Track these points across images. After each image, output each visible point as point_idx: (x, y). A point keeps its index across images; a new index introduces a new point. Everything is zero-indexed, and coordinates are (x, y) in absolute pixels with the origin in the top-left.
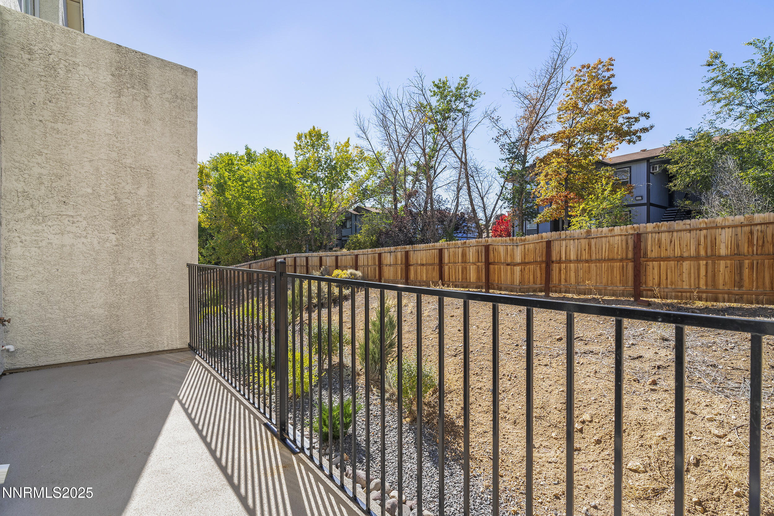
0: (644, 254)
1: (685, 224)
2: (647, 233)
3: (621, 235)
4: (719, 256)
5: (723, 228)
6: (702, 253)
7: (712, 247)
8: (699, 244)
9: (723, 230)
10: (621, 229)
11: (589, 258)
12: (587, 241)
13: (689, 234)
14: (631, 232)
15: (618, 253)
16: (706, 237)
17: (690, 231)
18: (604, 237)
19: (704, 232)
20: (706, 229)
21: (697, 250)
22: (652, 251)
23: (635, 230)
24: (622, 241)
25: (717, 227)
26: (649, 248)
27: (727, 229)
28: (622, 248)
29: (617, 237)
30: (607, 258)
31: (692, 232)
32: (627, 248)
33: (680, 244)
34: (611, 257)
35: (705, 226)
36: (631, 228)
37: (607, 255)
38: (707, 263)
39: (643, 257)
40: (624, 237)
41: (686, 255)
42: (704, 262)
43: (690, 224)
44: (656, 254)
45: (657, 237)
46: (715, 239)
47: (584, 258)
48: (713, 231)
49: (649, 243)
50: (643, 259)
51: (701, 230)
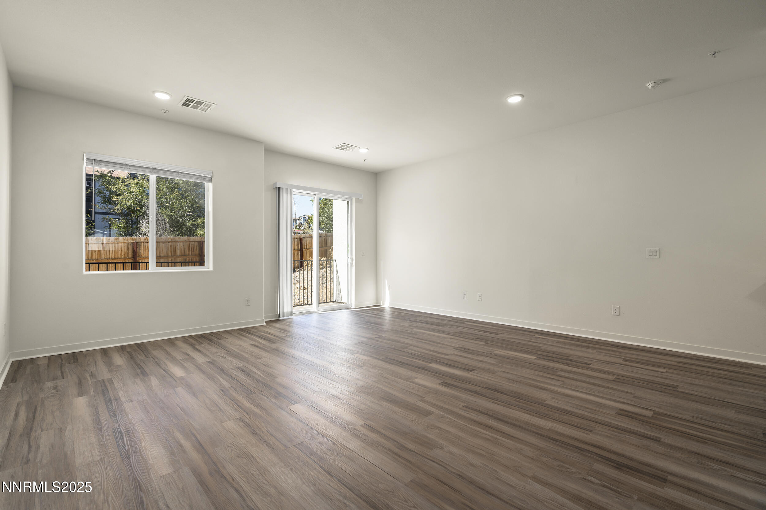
0: (139, 255)
1: (161, 239)
2: (141, 242)
3: (124, 243)
4: (177, 256)
5: (178, 242)
6: (170, 254)
7: (174, 251)
8: (168, 250)
9: (179, 243)
10: (123, 239)
11: (99, 258)
12: (97, 245)
13: (163, 244)
14: (130, 241)
15: (121, 254)
16: (171, 246)
17: (164, 243)
18: (111, 243)
19: (170, 243)
20: (171, 242)
21: (167, 253)
22: (144, 253)
23: (133, 240)
24: (124, 246)
25: (176, 242)
26: (142, 251)
27: (180, 243)
28: (125, 251)
29: (121, 244)
30: (113, 258)
31: (165, 243)
32: (128, 251)
33: (159, 249)
34: (116, 257)
35: (171, 240)
36: (131, 239)
37: (113, 256)
38: (172, 259)
39: (139, 257)
40: (126, 244)
41: (162, 255)
42: (171, 259)
43: (164, 239)
44: (146, 255)
45: (146, 245)
46: (175, 247)
47: (94, 257)
48: (175, 243)
49: (142, 248)
50: (139, 258)
51: (169, 243)
